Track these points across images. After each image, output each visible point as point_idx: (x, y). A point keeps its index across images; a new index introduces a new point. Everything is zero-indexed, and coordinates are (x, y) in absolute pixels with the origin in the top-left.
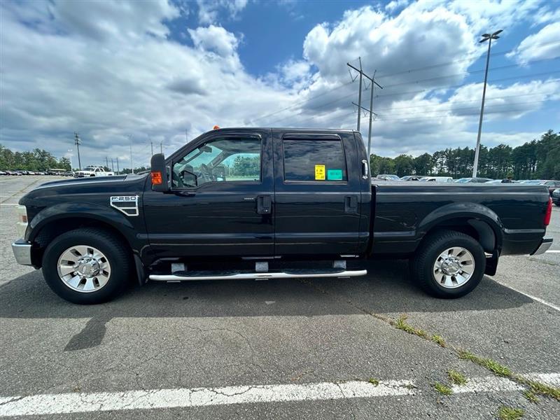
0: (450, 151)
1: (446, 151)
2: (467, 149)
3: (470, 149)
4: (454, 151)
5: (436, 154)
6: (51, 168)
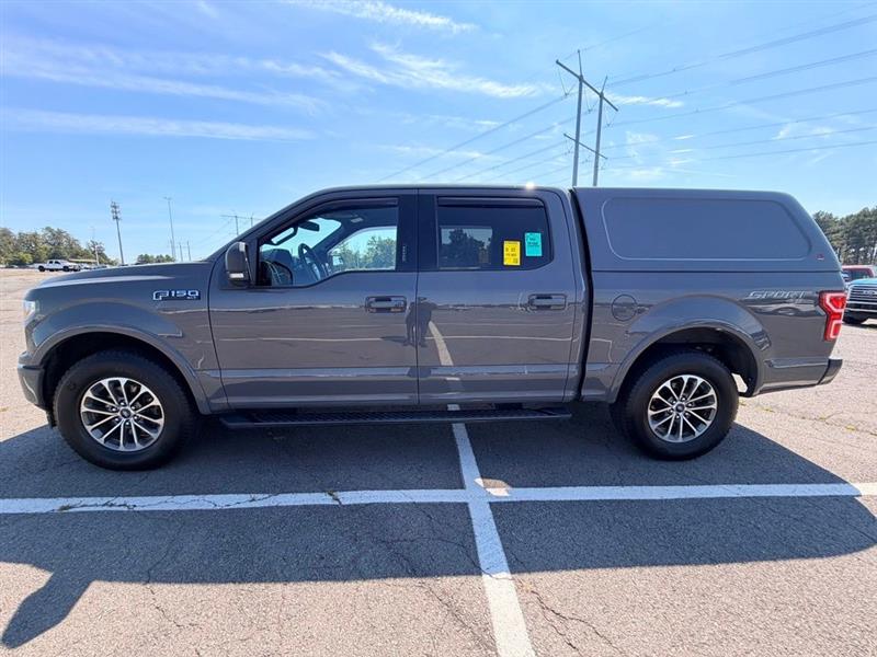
6: (73, 257)
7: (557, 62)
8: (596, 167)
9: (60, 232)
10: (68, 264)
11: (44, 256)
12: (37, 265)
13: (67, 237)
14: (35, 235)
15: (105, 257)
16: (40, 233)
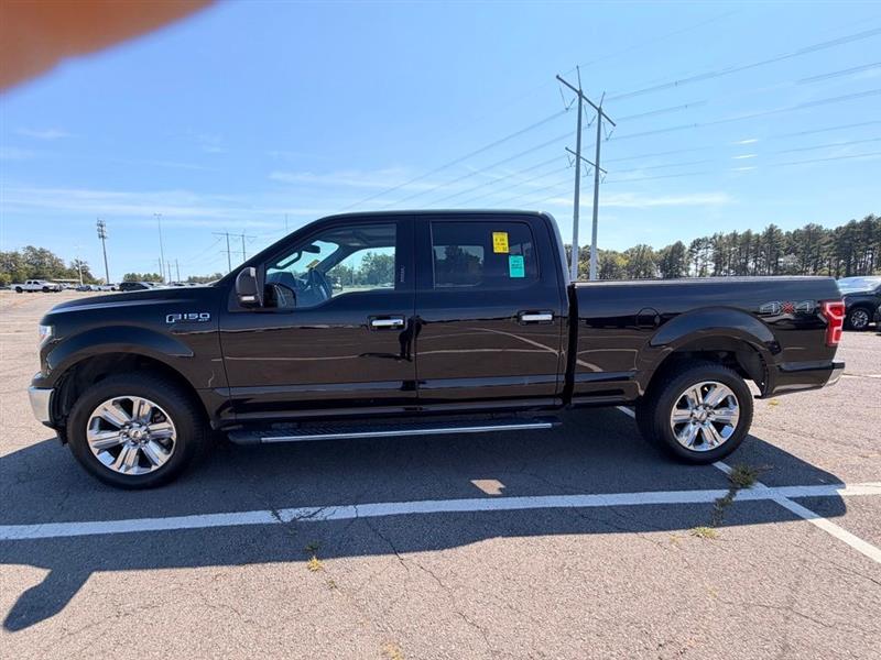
0: (721, 237)
1: (714, 238)
2: (748, 233)
3: (753, 233)
4: (727, 237)
5: (697, 244)
6: (55, 277)
7: (558, 77)
8: (597, 180)
9: (42, 251)
10: (48, 284)
11: (24, 276)
12: (14, 286)
13: (51, 256)
14: (15, 255)
15: (89, 276)
16: (21, 252)
